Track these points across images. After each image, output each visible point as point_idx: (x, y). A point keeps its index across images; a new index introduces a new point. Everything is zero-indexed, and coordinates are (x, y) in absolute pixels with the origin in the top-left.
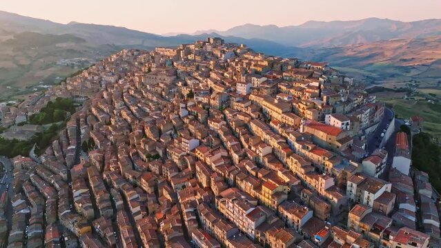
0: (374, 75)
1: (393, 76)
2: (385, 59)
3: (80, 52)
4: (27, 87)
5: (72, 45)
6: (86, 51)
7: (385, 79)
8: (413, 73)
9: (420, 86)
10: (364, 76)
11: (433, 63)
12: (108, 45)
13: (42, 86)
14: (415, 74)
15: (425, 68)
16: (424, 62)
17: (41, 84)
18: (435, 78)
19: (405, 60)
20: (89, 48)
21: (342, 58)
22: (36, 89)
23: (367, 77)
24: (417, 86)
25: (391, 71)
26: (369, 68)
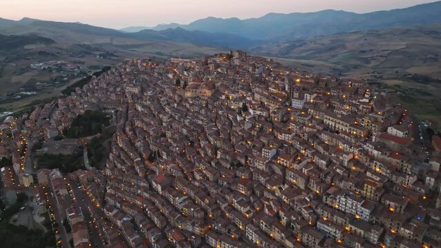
0: (339, 67)
1: (356, 67)
2: (346, 51)
3: (53, 54)
4: (8, 95)
5: (41, 47)
6: (58, 53)
7: (349, 70)
8: (373, 64)
9: (384, 77)
10: (330, 68)
11: (389, 54)
12: (79, 45)
13: (25, 93)
14: (376, 64)
15: (383, 59)
16: (381, 54)
17: (22, 91)
18: (393, 68)
19: (364, 52)
20: (60, 49)
21: (306, 51)
22: (20, 97)
23: (334, 69)
24: (381, 77)
25: (354, 62)
26: (333, 60)
